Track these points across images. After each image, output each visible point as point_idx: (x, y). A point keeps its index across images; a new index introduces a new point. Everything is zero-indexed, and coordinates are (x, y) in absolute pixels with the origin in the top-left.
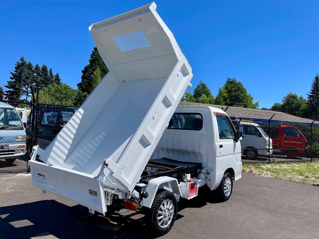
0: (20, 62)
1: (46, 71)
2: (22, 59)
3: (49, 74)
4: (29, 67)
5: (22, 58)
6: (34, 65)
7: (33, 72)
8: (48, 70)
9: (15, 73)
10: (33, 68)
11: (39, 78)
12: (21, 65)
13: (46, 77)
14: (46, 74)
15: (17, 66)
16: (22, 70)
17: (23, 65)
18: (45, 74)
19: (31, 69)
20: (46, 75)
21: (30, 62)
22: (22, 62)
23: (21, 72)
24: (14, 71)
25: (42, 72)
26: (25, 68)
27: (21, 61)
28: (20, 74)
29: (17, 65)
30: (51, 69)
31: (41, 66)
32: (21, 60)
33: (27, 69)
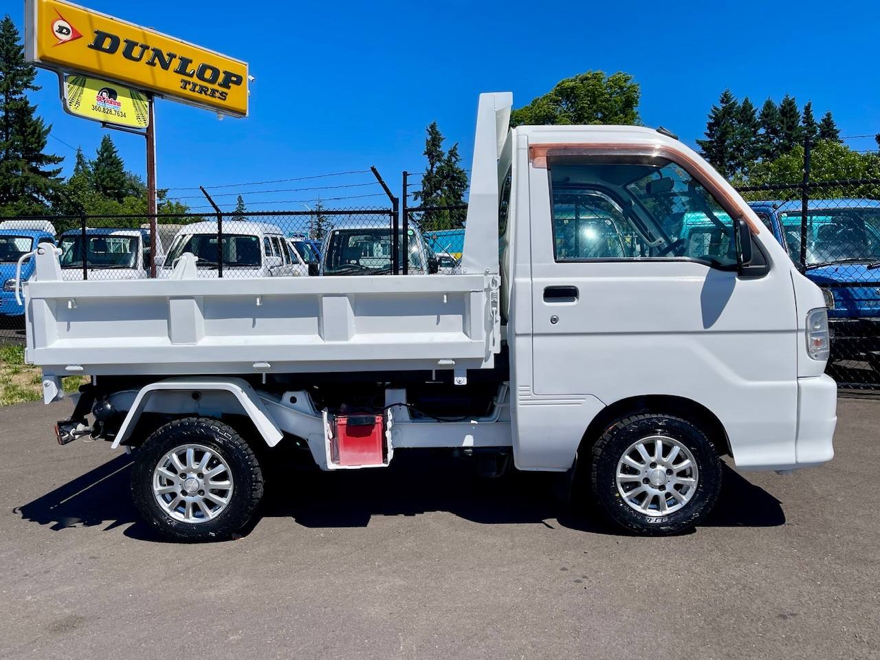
0: (720, 106)
1: (792, 116)
2: (726, 99)
3: (804, 122)
4: (745, 113)
5: (725, 95)
6: (758, 108)
7: (754, 126)
8: (797, 111)
9: (709, 139)
10: (757, 115)
11: (774, 139)
12: (724, 115)
13: (791, 135)
14: (793, 122)
15: (714, 118)
16: (725, 129)
17: (729, 114)
18: (790, 124)
19: (750, 121)
20: (792, 127)
21: (746, 101)
22: (724, 105)
23: (724, 133)
24: (706, 133)
25: (782, 122)
26: (733, 121)
27: (721, 104)
28: (721, 140)
29: (711, 117)
30: (809, 106)
31: (778, 104)
32: (722, 102)
33: (740, 122)
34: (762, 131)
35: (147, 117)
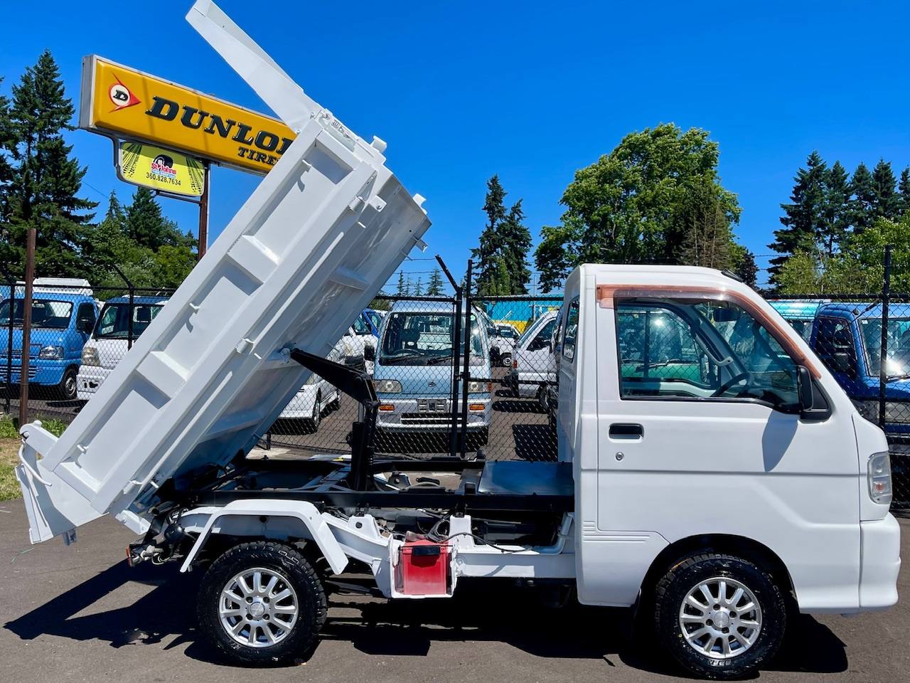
0: (807, 169)
1: (887, 181)
2: (813, 160)
3: (900, 189)
4: (836, 177)
5: (813, 157)
6: (850, 173)
7: (846, 192)
8: (893, 177)
9: (795, 204)
10: (848, 180)
11: (866, 205)
12: (811, 177)
13: (886, 202)
14: (888, 188)
15: (801, 182)
16: (812, 193)
17: (817, 177)
18: (886, 190)
19: (841, 184)
20: (887, 194)
21: (837, 165)
22: (812, 168)
23: (812, 197)
24: (791, 198)
25: (877, 188)
26: (821, 185)
27: (809, 167)
28: (808, 205)
29: (797, 180)
30: (907, 171)
31: (871, 169)
32: (809, 164)
33: (829, 186)
34: (854, 197)
35: (202, 184)
